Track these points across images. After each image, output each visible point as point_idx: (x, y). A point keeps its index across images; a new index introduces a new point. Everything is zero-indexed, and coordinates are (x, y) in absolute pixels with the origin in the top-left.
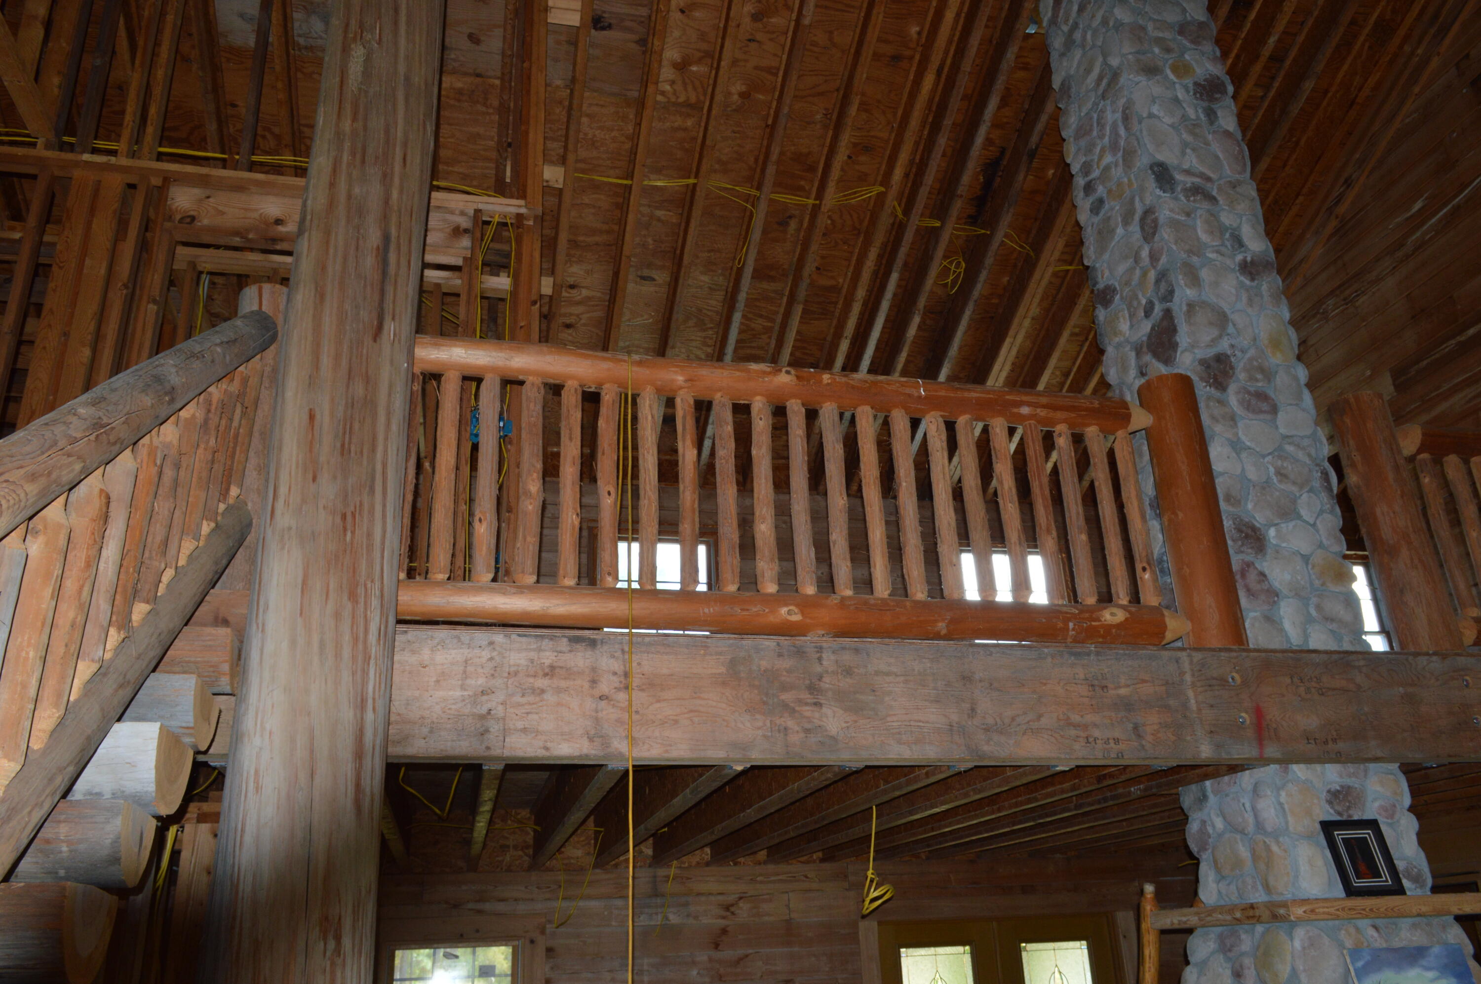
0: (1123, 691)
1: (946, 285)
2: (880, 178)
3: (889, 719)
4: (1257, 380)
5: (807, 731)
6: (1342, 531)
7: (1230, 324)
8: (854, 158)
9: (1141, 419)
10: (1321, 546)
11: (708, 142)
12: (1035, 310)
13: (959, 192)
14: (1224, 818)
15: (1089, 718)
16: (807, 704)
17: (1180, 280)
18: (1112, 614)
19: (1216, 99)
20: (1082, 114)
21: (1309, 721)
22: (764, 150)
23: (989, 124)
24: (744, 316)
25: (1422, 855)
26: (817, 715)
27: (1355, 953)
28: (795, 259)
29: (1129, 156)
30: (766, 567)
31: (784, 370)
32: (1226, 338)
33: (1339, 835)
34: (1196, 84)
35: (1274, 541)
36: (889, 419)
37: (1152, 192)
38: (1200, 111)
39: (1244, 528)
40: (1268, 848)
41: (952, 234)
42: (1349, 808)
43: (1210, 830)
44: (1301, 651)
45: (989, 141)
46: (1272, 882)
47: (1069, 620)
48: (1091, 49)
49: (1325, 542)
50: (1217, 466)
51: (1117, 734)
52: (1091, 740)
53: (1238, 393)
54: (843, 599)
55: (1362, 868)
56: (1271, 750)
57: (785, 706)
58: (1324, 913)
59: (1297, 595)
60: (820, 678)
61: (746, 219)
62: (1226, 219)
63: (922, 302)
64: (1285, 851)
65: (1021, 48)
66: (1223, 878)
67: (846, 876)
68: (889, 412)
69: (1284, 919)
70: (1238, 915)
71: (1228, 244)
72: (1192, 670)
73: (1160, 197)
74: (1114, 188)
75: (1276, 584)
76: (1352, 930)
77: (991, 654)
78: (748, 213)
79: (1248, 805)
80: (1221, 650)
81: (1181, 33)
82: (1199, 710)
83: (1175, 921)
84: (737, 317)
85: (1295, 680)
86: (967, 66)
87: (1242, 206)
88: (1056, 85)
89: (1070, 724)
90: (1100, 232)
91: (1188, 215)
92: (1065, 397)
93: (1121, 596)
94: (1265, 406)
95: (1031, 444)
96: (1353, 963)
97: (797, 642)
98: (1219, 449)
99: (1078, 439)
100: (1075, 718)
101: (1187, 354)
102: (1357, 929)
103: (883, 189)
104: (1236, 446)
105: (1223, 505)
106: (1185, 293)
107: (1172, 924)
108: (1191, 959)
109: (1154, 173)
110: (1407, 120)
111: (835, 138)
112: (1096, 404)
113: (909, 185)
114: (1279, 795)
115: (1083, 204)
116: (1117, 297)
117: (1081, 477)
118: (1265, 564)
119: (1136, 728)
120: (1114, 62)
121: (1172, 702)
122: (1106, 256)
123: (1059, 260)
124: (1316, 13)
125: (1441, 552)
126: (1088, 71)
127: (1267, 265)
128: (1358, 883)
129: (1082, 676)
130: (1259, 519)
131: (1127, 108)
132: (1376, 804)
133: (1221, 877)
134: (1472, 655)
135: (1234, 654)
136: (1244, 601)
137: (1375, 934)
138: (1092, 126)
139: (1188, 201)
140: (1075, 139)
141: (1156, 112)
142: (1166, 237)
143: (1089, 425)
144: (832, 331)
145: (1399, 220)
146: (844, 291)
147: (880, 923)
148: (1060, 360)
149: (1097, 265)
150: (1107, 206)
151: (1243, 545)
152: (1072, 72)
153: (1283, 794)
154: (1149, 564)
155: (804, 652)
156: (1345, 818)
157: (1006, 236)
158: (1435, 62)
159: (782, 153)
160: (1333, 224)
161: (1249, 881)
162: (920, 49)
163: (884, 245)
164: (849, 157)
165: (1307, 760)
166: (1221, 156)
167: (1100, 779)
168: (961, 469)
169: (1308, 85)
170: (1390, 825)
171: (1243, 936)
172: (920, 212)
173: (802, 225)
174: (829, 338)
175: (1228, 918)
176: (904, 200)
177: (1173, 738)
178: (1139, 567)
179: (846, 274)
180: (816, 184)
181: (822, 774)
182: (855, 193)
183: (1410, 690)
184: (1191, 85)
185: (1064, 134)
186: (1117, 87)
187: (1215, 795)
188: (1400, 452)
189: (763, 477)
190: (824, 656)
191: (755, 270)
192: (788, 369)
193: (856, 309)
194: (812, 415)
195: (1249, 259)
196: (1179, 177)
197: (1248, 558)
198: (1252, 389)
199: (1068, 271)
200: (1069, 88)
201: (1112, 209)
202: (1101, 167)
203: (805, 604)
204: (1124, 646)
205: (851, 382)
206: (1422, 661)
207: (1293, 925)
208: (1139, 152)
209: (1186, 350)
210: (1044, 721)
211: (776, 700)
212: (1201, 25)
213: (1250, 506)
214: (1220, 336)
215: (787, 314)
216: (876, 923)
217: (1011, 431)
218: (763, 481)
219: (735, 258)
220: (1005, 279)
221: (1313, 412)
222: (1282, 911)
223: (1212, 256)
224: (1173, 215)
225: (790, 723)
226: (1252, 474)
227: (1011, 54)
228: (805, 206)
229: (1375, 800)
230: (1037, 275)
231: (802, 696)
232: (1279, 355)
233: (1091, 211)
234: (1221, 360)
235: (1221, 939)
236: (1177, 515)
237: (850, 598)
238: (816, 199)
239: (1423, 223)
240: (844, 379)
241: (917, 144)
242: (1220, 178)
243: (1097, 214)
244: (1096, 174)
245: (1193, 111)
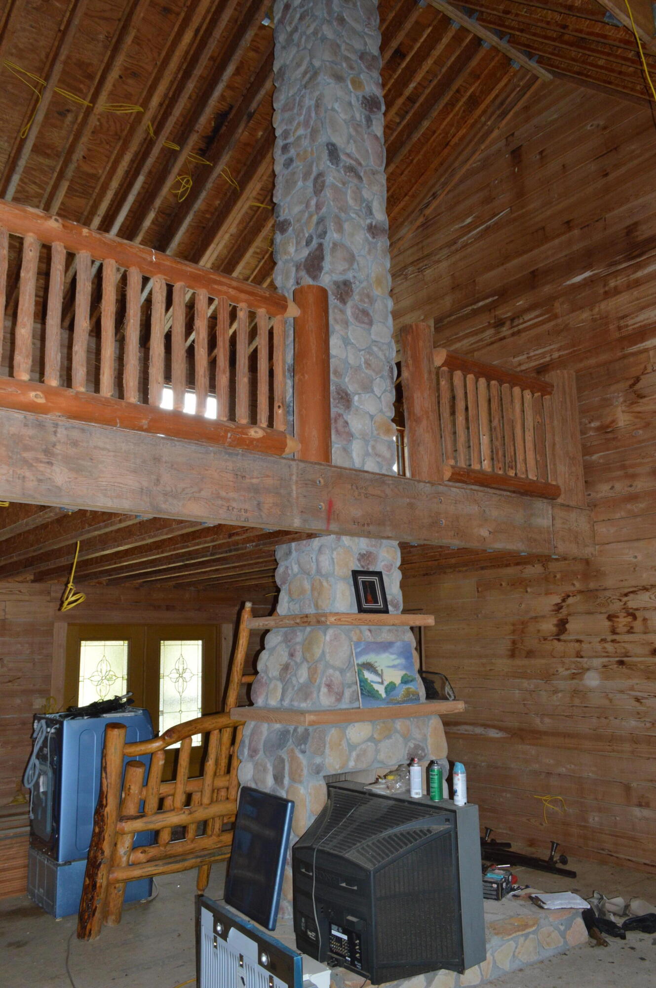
0: (254, 481)
1: (176, 195)
2: (141, 101)
3: (100, 479)
4: (365, 303)
5: (40, 481)
6: (394, 405)
7: (356, 263)
8: (124, 78)
9: (293, 311)
10: (381, 411)
11: (9, 26)
12: (233, 229)
13: (196, 128)
14: (299, 565)
15: (232, 495)
16: (41, 462)
17: (331, 226)
18: (256, 432)
19: (374, 112)
20: (290, 95)
21: (357, 512)
22: (54, 49)
23: (225, 84)
24: (21, 180)
25: (401, 593)
26: (48, 471)
27: (357, 644)
28: (67, 146)
29: (314, 133)
30: (22, 360)
31: (54, 217)
32: (351, 271)
33: (361, 579)
34: (364, 97)
35: (356, 404)
36: (127, 273)
37: (325, 162)
38: (363, 116)
39: (341, 393)
40: (321, 583)
41: (187, 158)
42: (368, 564)
43: (290, 572)
44: (360, 471)
45: (222, 97)
46: (320, 603)
47: (229, 431)
48: (303, 49)
49: (384, 410)
50: (333, 351)
51: (247, 506)
52: (230, 508)
53: (352, 307)
54: (78, 393)
55: (370, 597)
56: (333, 526)
57: (25, 461)
58: (345, 621)
59: (364, 439)
60: (54, 446)
61: (33, 102)
62: (366, 194)
63: (158, 203)
64: (330, 585)
65: (256, 35)
66: (293, 600)
67: (49, 593)
68: (128, 268)
69: (324, 623)
70: (298, 621)
71: (364, 210)
72: (297, 473)
73: (329, 166)
74: (301, 153)
75: (353, 430)
76: (358, 631)
77: (175, 446)
78: (35, 97)
79: (314, 558)
80: (316, 463)
81: (361, 58)
82: (298, 498)
83: (261, 624)
84: (16, 178)
85: (354, 487)
86: (218, 33)
87: (376, 188)
88: (276, 68)
89: (219, 497)
90: (287, 181)
91: (344, 184)
92: (248, 285)
93: (263, 421)
94: (366, 320)
95: (222, 311)
96: (355, 649)
97: (40, 418)
98: (336, 341)
99: (252, 315)
100: (223, 494)
101: (327, 275)
102: (361, 632)
103: (142, 109)
104: (346, 342)
105: (332, 376)
106: (333, 235)
107: (259, 626)
108: (266, 646)
109: (328, 149)
110: (474, 165)
111: (112, 58)
112: (267, 294)
113: (162, 112)
114: (333, 553)
115: (280, 159)
116: (291, 228)
117: (250, 342)
118: (349, 417)
119: (259, 504)
120: (317, 63)
121: (282, 491)
122: (288, 199)
123: (255, 198)
124: (439, 77)
125: (442, 426)
126: (299, 65)
127: (383, 230)
128: (365, 606)
129: (231, 468)
130: (351, 388)
131: (319, 99)
132: (383, 563)
133: (291, 600)
134: (446, 486)
135: (323, 467)
136: (333, 437)
137: (369, 634)
138: (294, 105)
139: (346, 174)
140: (282, 111)
141: (336, 108)
142: (328, 195)
143: (260, 307)
144: (88, 208)
145: (457, 227)
146: (102, 180)
147: (69, 624)
148: (244, 268)
149: (282, 204)
150: (294, 165)
151: (339, 403)
152: (288, 63)
153: (335, 553)
154: (283, 404)
155: (44, 426)
156: (365, 569)
157: (223, 171)
158: (496, 133)
159: (69, 57)
160: (421, 220)
161: (307, 602)
162: (185, 9)
163: (136, 154)
164: (121, 77)
165: (352, 534)
166: (370, 151)
167: (230, 536)
168: (173, 320)
169: (426, 124)
170: (388, 575)
171: (298, 634)
172: (167, 135)
173: (77, 119)
174: (86, 213)
175: (292, 622)
176: (156, 123)
177: (279, 513)
178: (276, 405)
179: (105, 168)
180: (92, 90)
181: (46, 513)
182: (121, 106)
183: (413, 501)
184: (360, 97)
185: (275, 106)
186: (315, 83)
187: (296, 551)
188: (433, 363)
189: (28, 294)
190: (59, 430)
191: (35, 145)
192: (57, 218)
193: (109, 195)
194: (70, 257)
195: (374, 224)
196: (343, 157)
197: (341, 411)
198: (361, 307)
199: (259, 207)
200: (284, 74)
201: (298, 167)
202: (296, 136)
203: (49, 393)
204: (260, 453)
205: (104, 239)
206: (422, 484)
207: (327, 627)
208: (322, 132)
209: (327, 273)
210: (203, 494)
211: (19, 456)
212: (374, 58)
213: (347, 380)
214: (349, 269)
215: (56, 187)
216: (66, 625)
217: (211, 301)
218: (27, 297)
219: (19, 131)
220: (217, 202)
221: (392, 329)
222: (323, 619)
223: (353, 215)
224: (335, 181)
225: (28, 474)
226: (351, 360)
227: (249, 35)
228: (81, 105)
229: (383, 561)
230: (239, 204)
231: (39, 456)
232: (379, 289)
233: (284, 165)
234: (346, 284)
235: (286, 635)
236: (304, 377)
237: (82, 393)
238: (90, 102)
239: (470, 232)
240: (98, 236)
241: (172, 82)
242: (367, 166)
243: (287, 168)
244: (291, 140)
245: (359, 115)
